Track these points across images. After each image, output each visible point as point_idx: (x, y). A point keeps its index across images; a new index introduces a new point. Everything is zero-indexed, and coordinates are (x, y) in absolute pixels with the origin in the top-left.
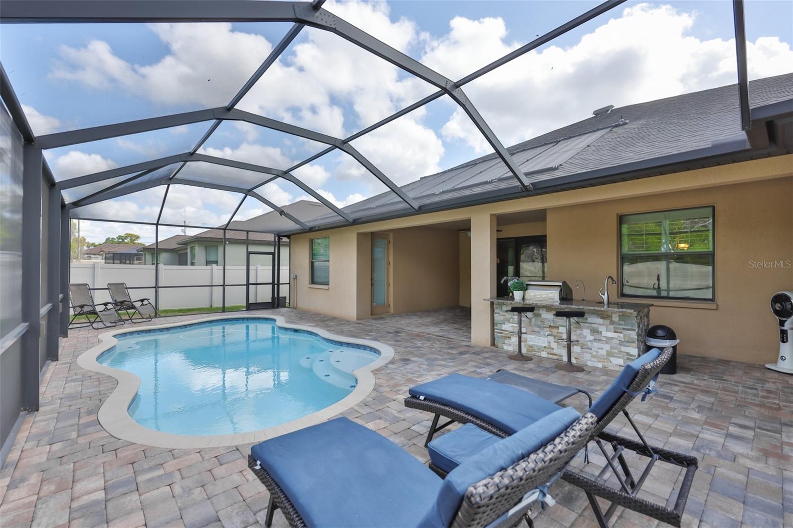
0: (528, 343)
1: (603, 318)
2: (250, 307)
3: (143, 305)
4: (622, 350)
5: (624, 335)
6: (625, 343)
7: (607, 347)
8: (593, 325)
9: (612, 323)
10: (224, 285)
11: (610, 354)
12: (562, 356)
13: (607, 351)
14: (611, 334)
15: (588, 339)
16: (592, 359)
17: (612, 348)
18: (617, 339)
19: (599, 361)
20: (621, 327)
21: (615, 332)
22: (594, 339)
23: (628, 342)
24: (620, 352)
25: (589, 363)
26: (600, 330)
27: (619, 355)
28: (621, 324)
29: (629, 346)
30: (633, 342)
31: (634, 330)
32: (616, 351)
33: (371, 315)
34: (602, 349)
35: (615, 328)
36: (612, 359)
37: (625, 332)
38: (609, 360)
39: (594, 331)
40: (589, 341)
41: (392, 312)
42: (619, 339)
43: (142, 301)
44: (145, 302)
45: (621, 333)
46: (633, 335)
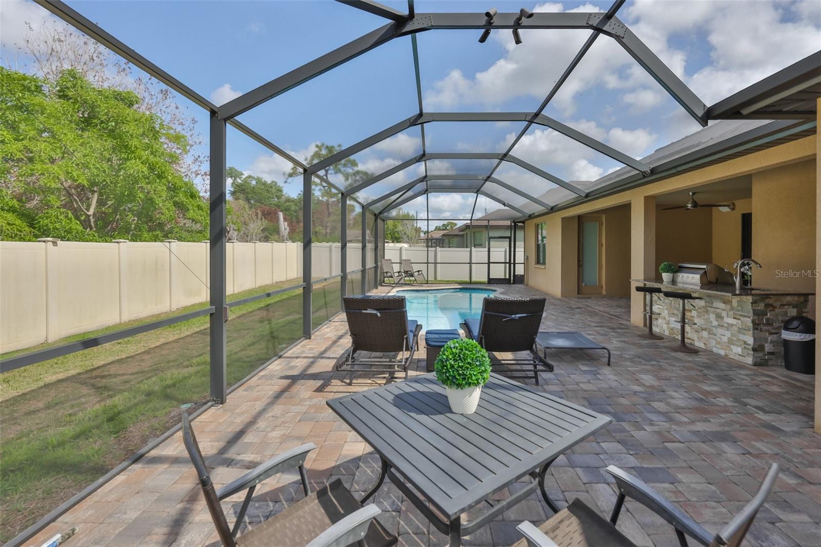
0: (671, 325)
1: (724, 303)
2: (491, 281)
3: (419, 274)
4: (741, 338)
5: (742, 322)
6: (743, 331)
7: (728, 334)
8: (718, 310)
9: (732, 309)
10: (470, 263)
11: (730, 342)
12: (694, 340)
13: (728, 338)
14: (731, 321)
15: (713, 325)
16: (717, 346)
17: (732, 335)
18: (736, 325)
19: (722, 349)
20: (740, 313)
21: (734, 318)
22: (719, 325)
23: (745, 329)
24: (739, 340)
25: (714, 349)
26: (723, 315)
27: (737, 343)
28: (739, 311)
29: (745, 335)
30: (749, 330)
31: (749, 317)
32: (735, 339)
33: (578, 294)
34: (724, 335)
35: (734, 314)
36: (732, 347)
37: (742, 318)
38: (730, 347)
39: (719, 317)
40: (714, 327)
41: (604, 293)
42: (738, 326)
43: (418, 271)
44: (420, 273)
45: (739, 319)
46: (749, 322)
